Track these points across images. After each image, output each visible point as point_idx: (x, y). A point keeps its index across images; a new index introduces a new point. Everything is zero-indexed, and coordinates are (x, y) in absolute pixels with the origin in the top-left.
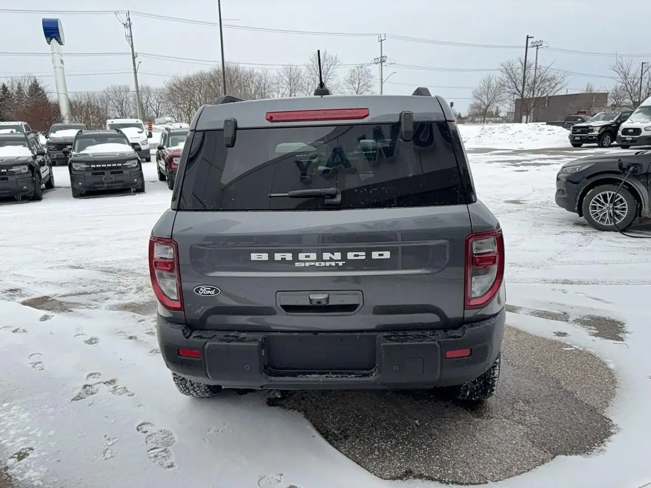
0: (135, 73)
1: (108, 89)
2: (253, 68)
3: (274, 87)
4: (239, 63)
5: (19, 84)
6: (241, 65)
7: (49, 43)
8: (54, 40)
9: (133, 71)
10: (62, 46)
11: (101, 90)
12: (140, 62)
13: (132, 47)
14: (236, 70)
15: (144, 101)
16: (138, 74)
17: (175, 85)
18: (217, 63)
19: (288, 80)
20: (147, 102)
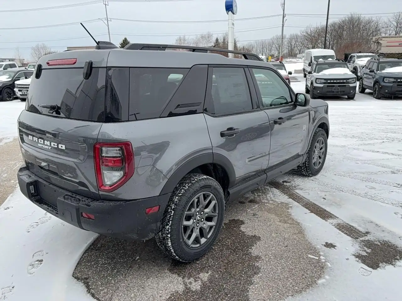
0: (283, 27)
1: (273, 37)
2: (372, 17)
3: (384, 30)
4: (361, 14)
5: (224, 37)
6: (362, 16)
7: (228, 13)
8: (230, 12)
9: (282, 26)
10: (234, 15)
11: (270, 38)
12: (286, 20)
13: (284, 10)
14: (359, 19)
15: (293, 44)
16: (284, 27)
17: (307, 33)
18: (345, 16)
19: (396, 24)
20: (295, 45)
